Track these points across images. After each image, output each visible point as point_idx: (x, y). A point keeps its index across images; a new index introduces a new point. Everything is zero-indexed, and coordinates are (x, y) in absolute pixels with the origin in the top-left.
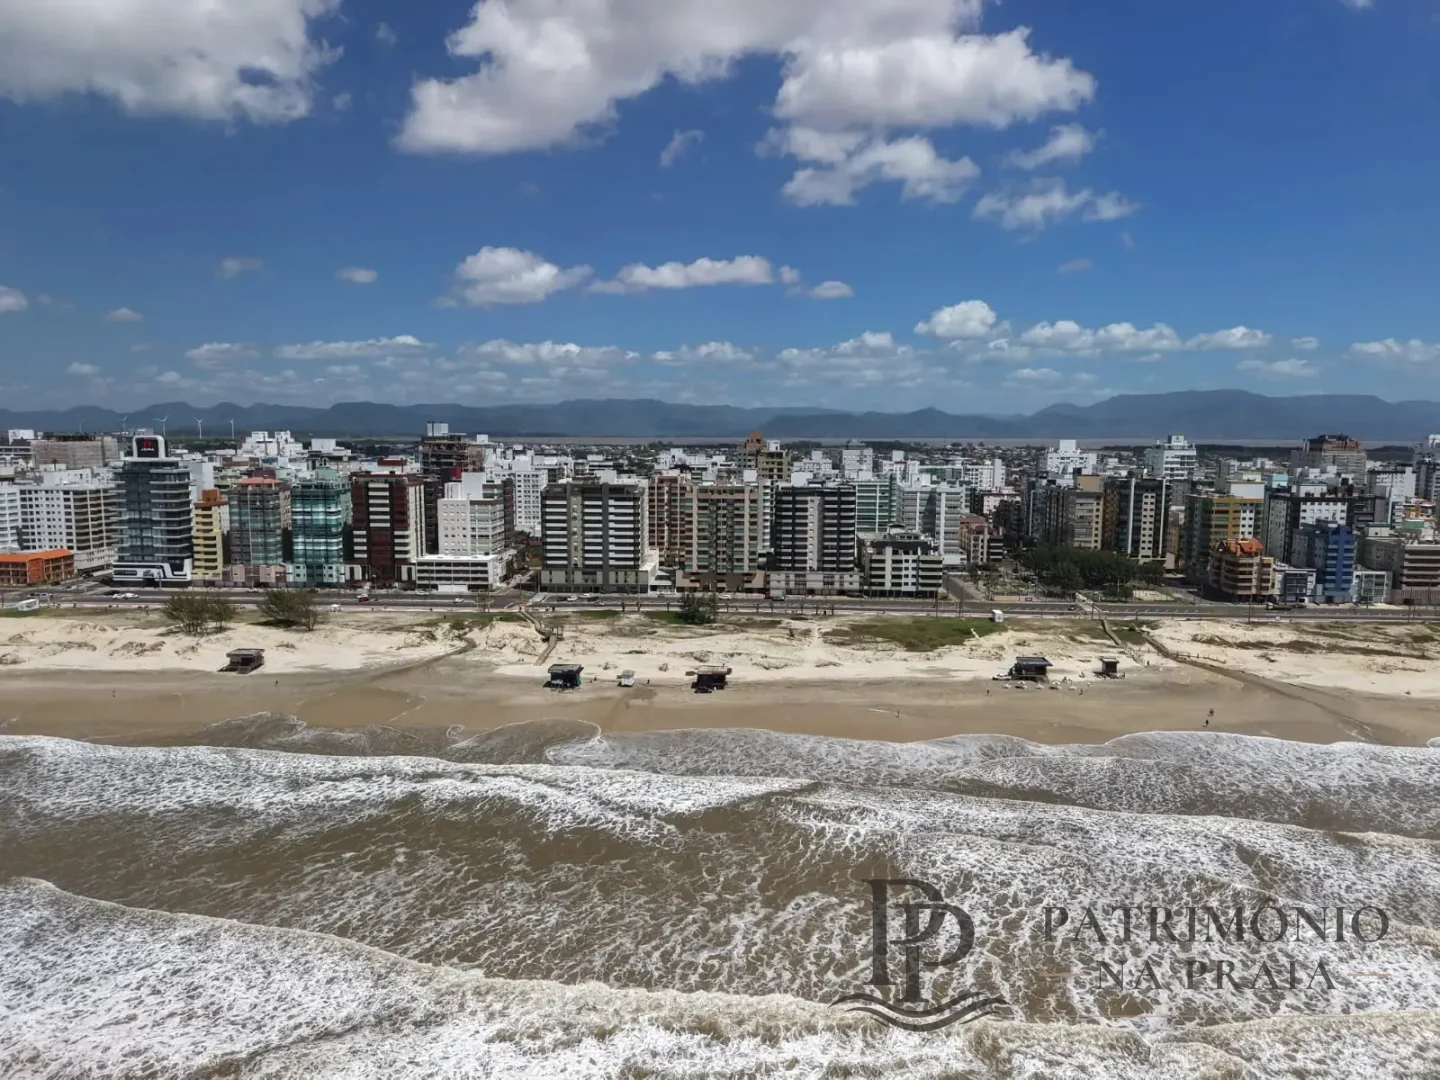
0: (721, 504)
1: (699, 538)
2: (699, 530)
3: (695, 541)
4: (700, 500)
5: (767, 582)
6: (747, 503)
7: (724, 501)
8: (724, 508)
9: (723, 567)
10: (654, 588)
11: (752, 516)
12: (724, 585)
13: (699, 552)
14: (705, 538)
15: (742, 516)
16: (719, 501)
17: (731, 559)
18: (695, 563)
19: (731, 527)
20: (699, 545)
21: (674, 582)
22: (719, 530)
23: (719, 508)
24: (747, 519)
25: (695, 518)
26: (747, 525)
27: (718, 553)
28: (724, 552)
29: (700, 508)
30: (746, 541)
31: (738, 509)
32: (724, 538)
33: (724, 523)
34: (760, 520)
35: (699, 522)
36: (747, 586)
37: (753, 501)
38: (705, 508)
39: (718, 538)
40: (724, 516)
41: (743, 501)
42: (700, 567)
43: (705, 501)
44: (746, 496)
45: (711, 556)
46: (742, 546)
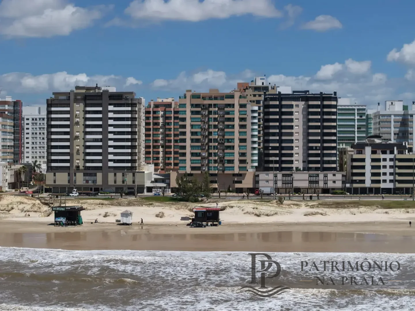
0: (212, 109)
1: (192, 140)
2: (193, 133)
3: (188, 143)
4: (192, 105)
5: (256, 182)
6: (237, 108)
7: (215, 105)
8: (215, 113)
9: (215, 168)
10: (150, 189)
11: (241, 119)
12: (216, 186)
13: (193, 154)
14: (198, 140)
15: (232, 120)
16: (210, 106)
17: (222, 161)
18: (188, 164)
19: (223, 130)
20: (192, 147)
21: (169, 184)
22: (210, 133)
23: (210, 113)
24: (237, 123)
25: (188, 123)
26: (237, 129)
27: (210, 155)
28: (215, 155)
29: (193, 113)
30: (237, 143)
31: (228, 113)
32: (215, 140)
33: (215, 127)
34: (248, 123)
35: (192, 126)
36: (237, 186)
37: (242, 106)
38: (198, 113)
39: (210, 141)
40: (215, 119)
41: (233, 106)
42: (193, 168)
43: (197, 106)
44: (236, 101)
45: (203, 158)
46: (233, 147)
